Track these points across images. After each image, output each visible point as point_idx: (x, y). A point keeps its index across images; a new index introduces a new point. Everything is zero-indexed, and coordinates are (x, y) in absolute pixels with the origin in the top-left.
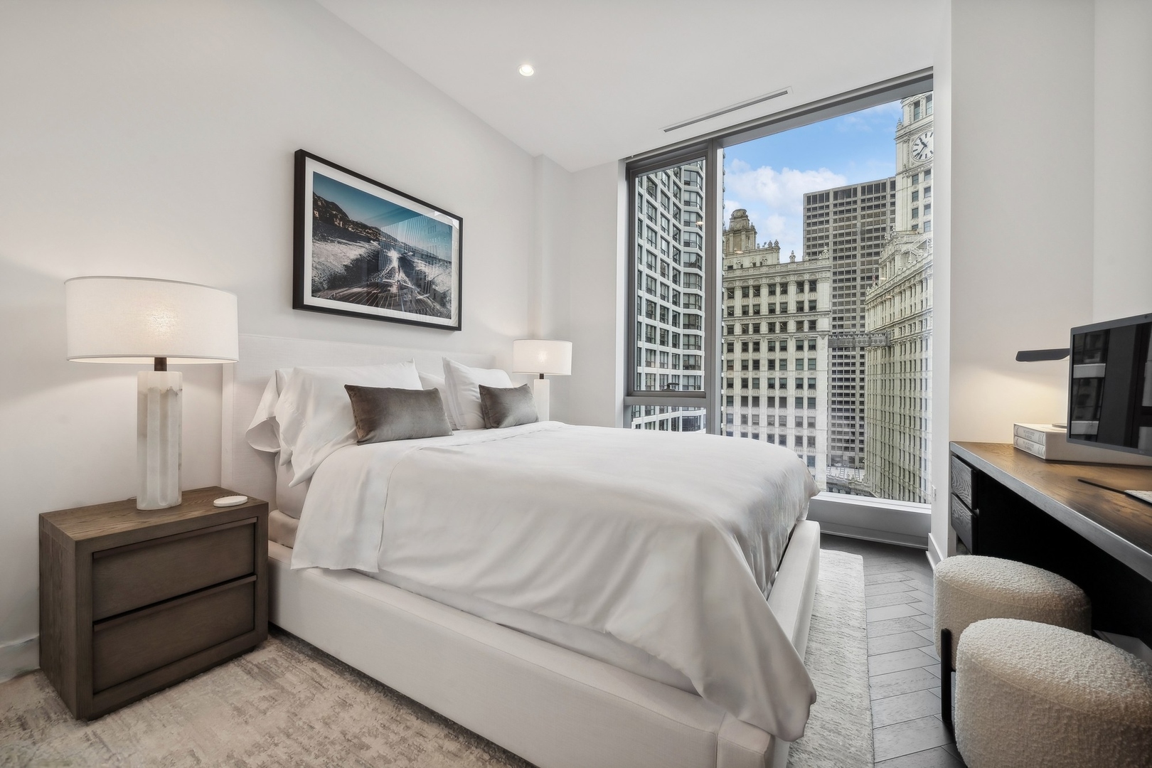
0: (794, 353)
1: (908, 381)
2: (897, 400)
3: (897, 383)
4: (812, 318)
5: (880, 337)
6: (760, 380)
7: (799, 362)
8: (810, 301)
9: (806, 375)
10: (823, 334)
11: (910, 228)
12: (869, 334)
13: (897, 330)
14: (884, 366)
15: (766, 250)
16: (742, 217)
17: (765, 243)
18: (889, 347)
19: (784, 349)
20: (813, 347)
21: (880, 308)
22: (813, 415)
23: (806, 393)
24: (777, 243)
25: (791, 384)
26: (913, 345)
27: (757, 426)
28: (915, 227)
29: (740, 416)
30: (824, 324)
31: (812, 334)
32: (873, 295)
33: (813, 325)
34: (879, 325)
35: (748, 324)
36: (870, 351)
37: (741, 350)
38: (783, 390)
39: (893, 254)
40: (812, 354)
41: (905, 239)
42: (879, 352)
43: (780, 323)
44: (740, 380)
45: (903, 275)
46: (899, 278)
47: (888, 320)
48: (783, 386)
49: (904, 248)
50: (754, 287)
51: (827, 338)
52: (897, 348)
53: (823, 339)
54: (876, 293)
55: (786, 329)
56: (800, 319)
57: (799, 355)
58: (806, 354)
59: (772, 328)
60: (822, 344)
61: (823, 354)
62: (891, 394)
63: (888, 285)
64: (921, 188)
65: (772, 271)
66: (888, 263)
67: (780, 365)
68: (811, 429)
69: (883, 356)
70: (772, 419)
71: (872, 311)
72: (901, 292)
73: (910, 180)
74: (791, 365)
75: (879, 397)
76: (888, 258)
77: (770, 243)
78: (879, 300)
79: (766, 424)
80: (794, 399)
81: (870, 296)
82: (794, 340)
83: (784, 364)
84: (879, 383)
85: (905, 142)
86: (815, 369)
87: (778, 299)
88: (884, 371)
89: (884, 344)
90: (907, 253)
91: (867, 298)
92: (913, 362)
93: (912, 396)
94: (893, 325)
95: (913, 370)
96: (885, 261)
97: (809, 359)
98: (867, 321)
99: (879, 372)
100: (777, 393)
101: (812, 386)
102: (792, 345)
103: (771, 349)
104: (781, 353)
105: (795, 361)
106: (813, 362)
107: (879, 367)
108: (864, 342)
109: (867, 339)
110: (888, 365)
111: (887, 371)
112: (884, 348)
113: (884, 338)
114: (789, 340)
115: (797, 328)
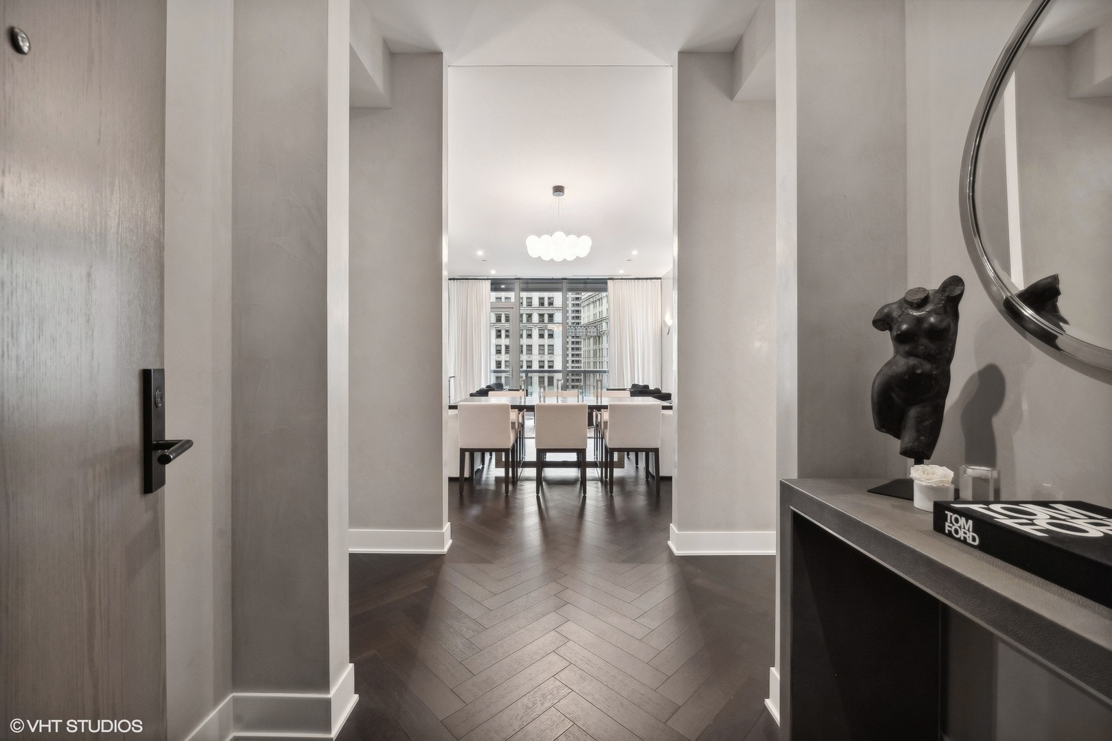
0: (538, 340)
4: (551, 312)
5: (593, 329)
7: (541, 347)
8: (549, 298)
9: (546, 357)
10: (558, 325)
12: (587, 326)
13: (604, 324)
14: (595, 351)
18: (599, 337)
19: (529, 336)
20: (551, 336)
21: (592, 306)
25: (536, 365)
30: (559, 317)
31: (550, 325)
32: (587, 296)
33: (551, 318)
34: (592, 319)
35: (501, 314)
36: (585, 340)
40: (551, 342)
42: (592, 340)
43: (527, 314)
47: (598, 316)
51: (560, 328)
52: (605, 338)
53: (558, 329)
55: (531, 320)
56: (542, 312)
57: (541, 341)
58: (546, 341)
60: (558, 333)
61: (558, 342)
67: (527, 350)
69: (595, 343)
71: (586, 308)
74: (535, 350)
78: (591, 300)
82: (537, 330)
83: (530, 348)
86: (553, 354)
88: (595, 355)
89: (595, 334)
94: (601, 320)
97: (548, 345)
98: (582, 315)
99: (592, 355)
102: (535, 333)
104: (528, 340)
105: (538, 347)
107: (592, 352)
108: (583, 332)
109: (584, 330)
110: (598, 351)
111: (598, 356)
112: (595, 337)
113: (595, 330)
114: (533, 329)
115: (540, 321)
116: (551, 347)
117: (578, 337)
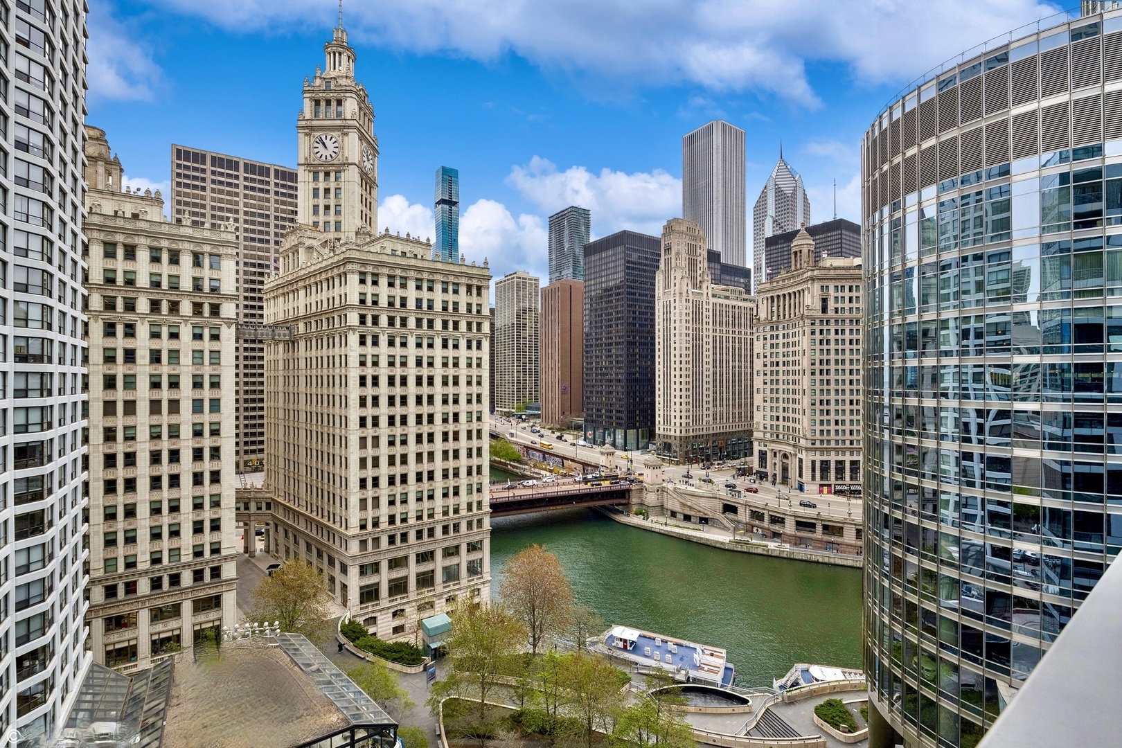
0: (190, 343)
1: (314, 378)
2: (303, 397)
3: (302, 379)
4: (214, 301)
5: (283, 331)
6: (138, 377)
7: (198, 353)
8: (212, 280)
9: (207, 370)
10: (229, 322)
11: (311, 224)
12: (274, 327)
13: (301, 325)
14: (286, 361)
15: (142, 198)
16: (97, 139)
17: (138, 190)
18: (292, 343)
19: (174, 336)
20: (215, 337)
21: (281, 299)
22: (217, 420)
23: (206, 393)
24: (158, 193)
25: (186, 382)
26: (319, 341)
27: (132, 443)
28: (316, 224)
29: (101, 430)
30: (228, 310)
31: (216, 321)
32: (272, 284)
33: (215, 310)
34: (281, 317)
35: (116, 297)
36: (270, 345)
37: (102, 334)
38: (174, 391)
39: (296, 246)
40: (215, 346)
41: (308, 233)
42: (281, 346)
43: (169, 301)
44: (101, 378)
45: (309, 270)
46: (303, 272)
47: (291, 313)
48: (174, 385)
49: (308, 242)
50: (125, 246)
51: (233, 327)
52: (302, 344)
53: (229, 327)
54: (276, 283)
55: (178, 311)
56: (197, 300)
57: (198, 345)
58: (207, 345)
59: (155, 306)
60: (228, 334)
61: (228, 343)
62: (296, 391)
63: (290, 277)
64: (322, 186)
65: (155, 229)
66: (290, 255)
67: (169, 358)
68: (215, 438)
69: (286, 351)
70: (158, 430)
71: (272, 301)
72: (306, 287)
73: (311, 175)
74: (186, 359)
75: (281, 395)
76: (291, 248)
77: (148, 191)
78: (280, 291)
79: (148, 437)
80: (191, 402)
81: (269, 286)
82: (190, 326)
83: (174, 355)
84: (281, 379)
85: (306, 134)
86: (219, 364)
87: (165, 269)
88: (286, 367)
89: (287, 338)
90: (310, 248)
91: (265, 287)
92: (319, 359)
93: (319, 393)
94: (298, 319)
95: (319, 366)
96: (286, 251)
97: (211, 352)
98: (265, 312)
99: (281, 368)
100: (165, 394)
101: (215, 385)
102: (186, 332)
103: (155, 335)
104: (171, 341)
105: (191, 353)
106: (216, 355)
107: (281, 363)
108: (267, 335)
109: (270, 332)
110: (291, 361)
111: (291, 367)
112: (286, 342)
113: (287, 332)
114: (182, 326)
115: (194, 311)
116: (216, 354)
117: (261, 341)
